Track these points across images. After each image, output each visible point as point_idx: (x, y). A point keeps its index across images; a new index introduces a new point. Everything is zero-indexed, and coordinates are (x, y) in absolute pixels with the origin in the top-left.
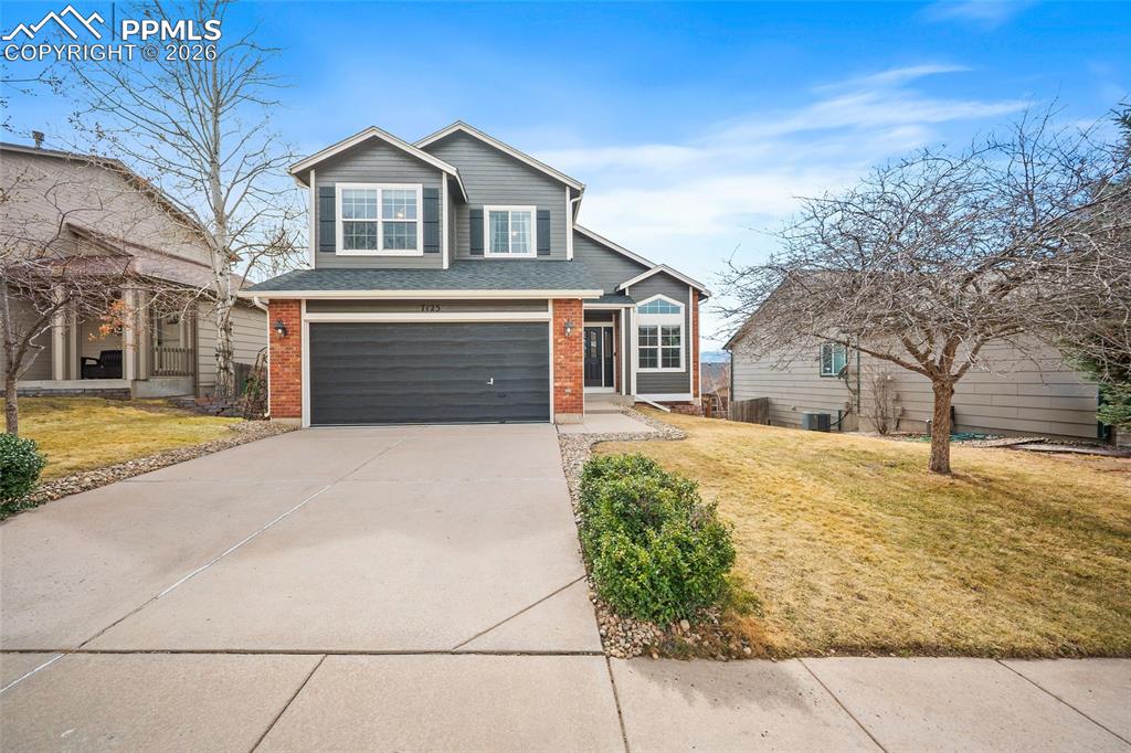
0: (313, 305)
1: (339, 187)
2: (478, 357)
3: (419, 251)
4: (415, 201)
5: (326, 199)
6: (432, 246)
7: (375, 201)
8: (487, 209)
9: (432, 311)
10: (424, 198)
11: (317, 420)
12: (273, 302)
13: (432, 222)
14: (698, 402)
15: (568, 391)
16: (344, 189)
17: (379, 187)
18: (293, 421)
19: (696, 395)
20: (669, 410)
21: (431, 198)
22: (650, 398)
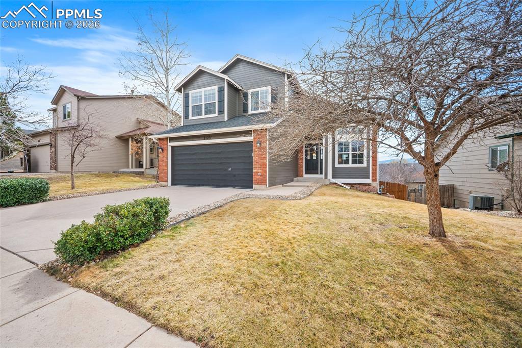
0: (172, 139)
1: (191, 92)
2: (225, 158)
3: (216, 115)
4: (215, 94)
5: (186, 97)
6: (221, 112)
7: (201, 96)
8: (250, 91)
9: (208, 139)
10: (218, 91)
11: (173, 183)
12: (159, 139)
13: (221, 101)
14: (376, 184)
15: (260, 174)
16: (192, 93)
17: (203, 90)
18: (164, 183)
19: (374, 180)
20: (349, 188)
21: (221, 90)
22: (339, 181)
